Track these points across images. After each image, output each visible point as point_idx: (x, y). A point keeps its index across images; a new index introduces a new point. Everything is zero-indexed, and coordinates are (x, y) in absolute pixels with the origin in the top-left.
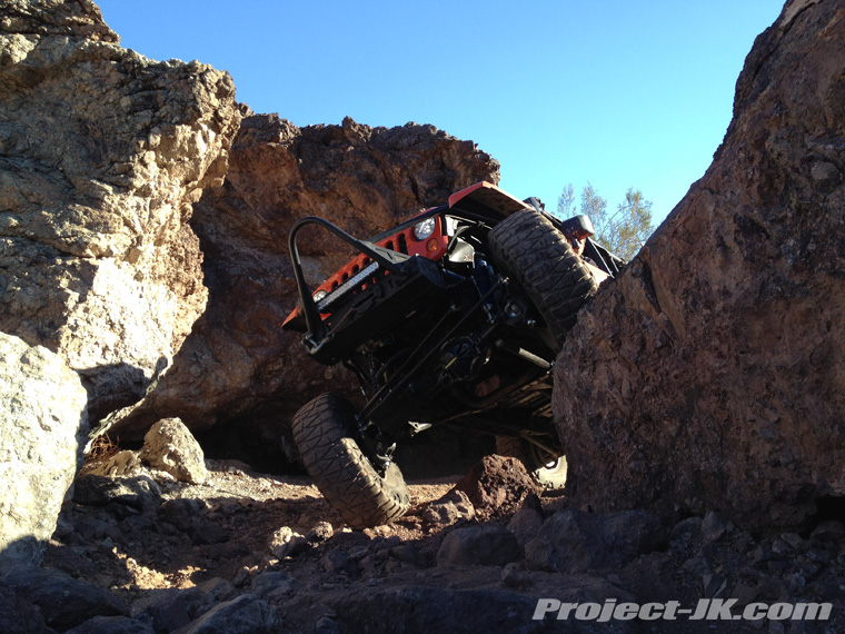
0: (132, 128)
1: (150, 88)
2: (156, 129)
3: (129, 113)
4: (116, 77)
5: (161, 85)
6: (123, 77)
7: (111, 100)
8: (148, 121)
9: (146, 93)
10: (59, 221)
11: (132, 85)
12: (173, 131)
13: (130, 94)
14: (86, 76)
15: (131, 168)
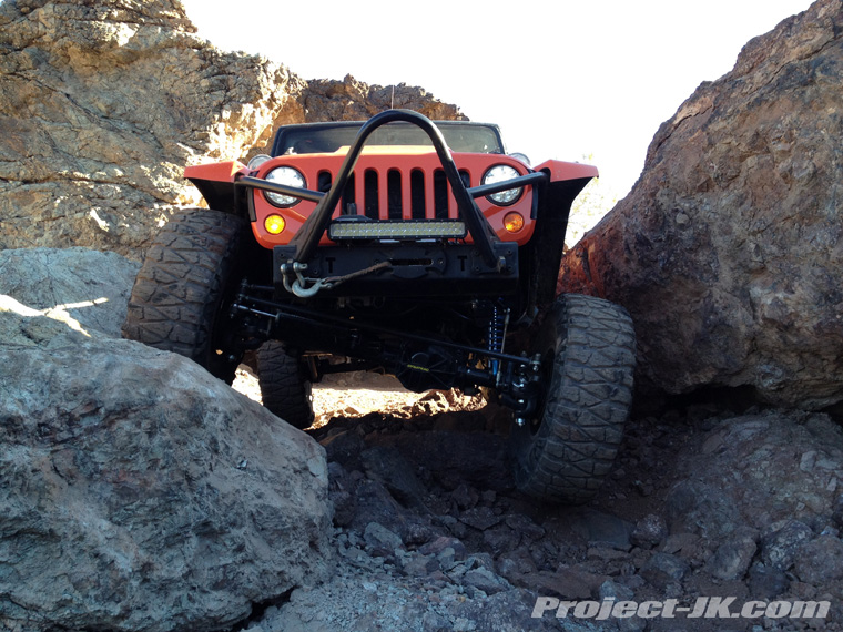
0: (209, 104)
1: (223, 73)
2: (227, 106)
3: (207, 92)
4: (197, 63)
5: (232, 71)
6: (202, 62)
7: (193, 80)
8: (221, 100)
9: (220, 77)
10: (154, 174)
11: (209, 69)
12: (240, 109)
13: (208, 77)
14: (173, 59)
15: (207, 136)
